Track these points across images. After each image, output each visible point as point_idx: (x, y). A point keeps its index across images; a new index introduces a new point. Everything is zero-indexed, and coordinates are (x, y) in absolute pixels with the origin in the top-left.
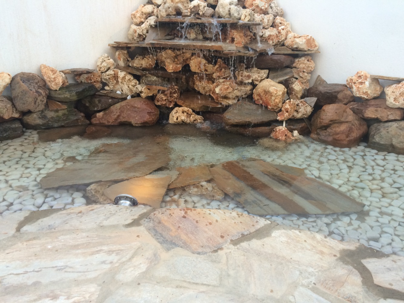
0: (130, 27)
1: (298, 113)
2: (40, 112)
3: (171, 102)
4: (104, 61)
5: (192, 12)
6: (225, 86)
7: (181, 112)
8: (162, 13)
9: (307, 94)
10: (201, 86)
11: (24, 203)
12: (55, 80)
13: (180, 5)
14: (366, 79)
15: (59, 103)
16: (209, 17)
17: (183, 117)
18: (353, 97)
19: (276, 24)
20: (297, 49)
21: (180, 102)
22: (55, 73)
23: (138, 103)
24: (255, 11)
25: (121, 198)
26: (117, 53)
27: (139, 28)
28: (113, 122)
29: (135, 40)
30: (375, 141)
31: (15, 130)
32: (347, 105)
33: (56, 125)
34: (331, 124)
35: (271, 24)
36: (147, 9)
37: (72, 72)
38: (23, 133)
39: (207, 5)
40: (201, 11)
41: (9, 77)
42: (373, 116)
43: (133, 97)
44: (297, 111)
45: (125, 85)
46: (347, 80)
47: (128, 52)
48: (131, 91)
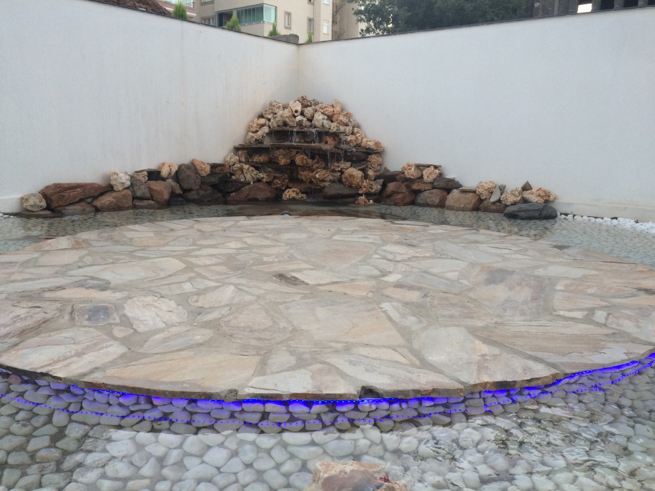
0: (247, 134)
2: (197, 191)
3: (283, 185)
4: (231, 157)
5: (297, 124)
6: (323, 173)
7: (291, 192)
8: (274, 124)
9: (377, 178)
10: (304, 175)
12: (204, 170)
13: (287, 120)
14: (412, 167)
15: (208, 185)
16: (308, 127)
17: (294, 195)
18: (406, 178)
19: (354, 133)
20: (369, 149)
21: (290, 185)
22: (204, 165)
24: (339, 124)
26: (240, 152)
27: (255, 135)
28: (245, 197)
29: (253, 143)
30: (419, 202)
32: (402, 183)
34: (392, 194)
35: (351, 133)
36: (261, 121)
39: (306, 119)
40: (304, 124)
42: (417, 188)
43: (255, 182)
44: (372, 188)
45: (249, 174)
46: (402, 169)
47: (248, 152)
48: (253, 178)
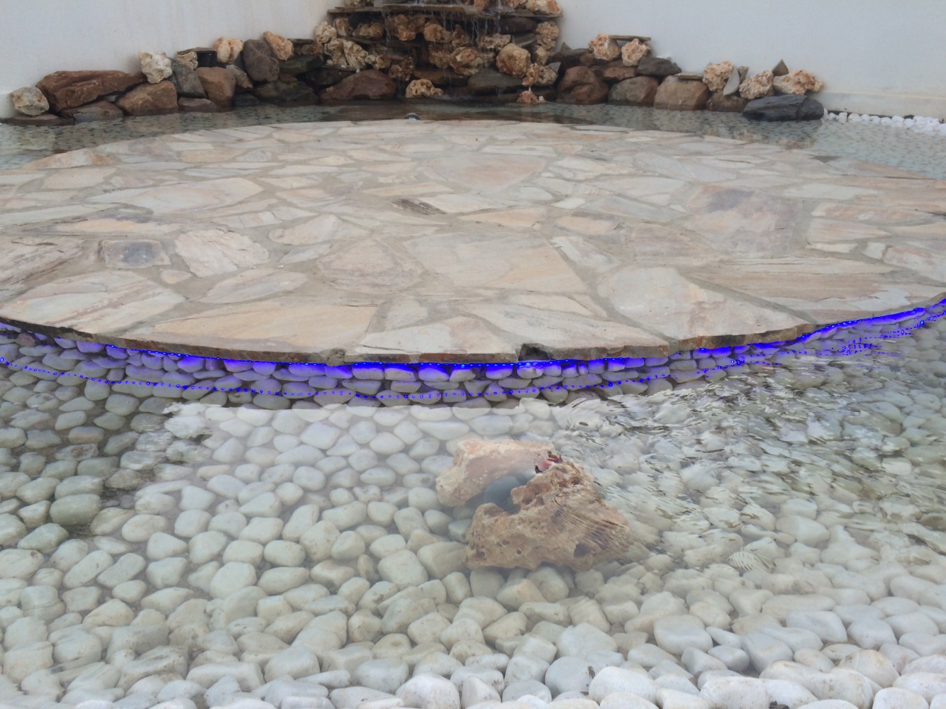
1: (543, 80)
2: (274, 83)
3: (406, 74)
4: (324, 29)
6: (466, 54)
7: (419, 86)
9: (550, 60)
10: (438, 57)
12: (285, 49)
14: (606, 41)
15: (290, 75)
17: (423, 90)
18: (595, 60)
20: (539, 12)
21: (417, 74)
22: (283, 41)
26: (337, 21)
28: (348, 96)
30: (614, 99)
32: (589, 68)
34: (573, 86)
42: (612, 76)
43: (363, 69)
44: (542, 77)
45: (353, 57)
46: (589, 44)
47: (352, 19)
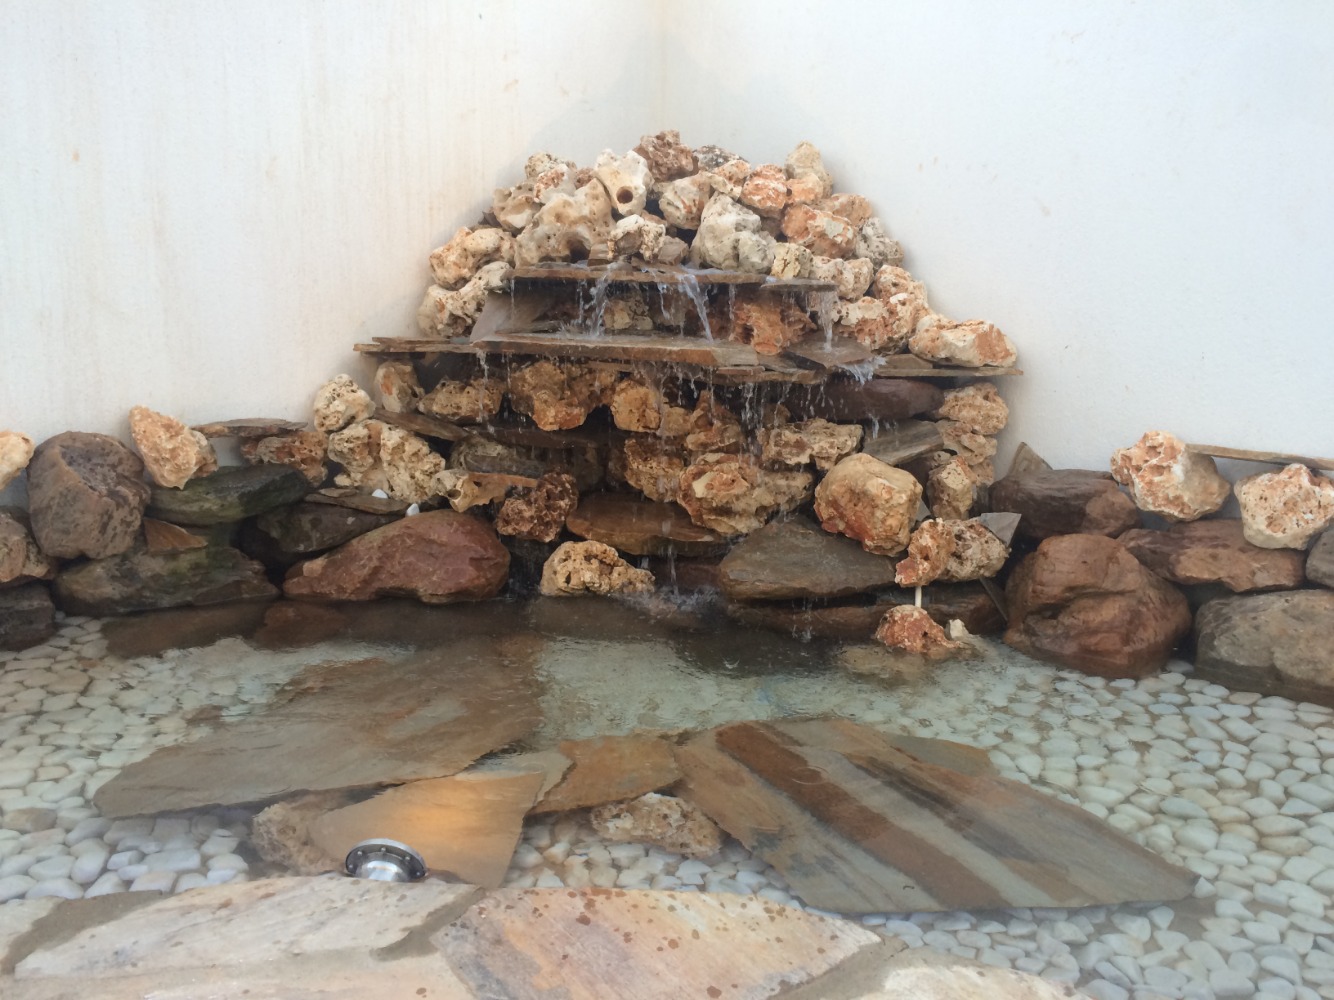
0: (424, 294)
1: (962, 564)
2: (117, 560)
4: (338, 395)
5: (618, 251)
6: (725, 476)
7: (580, 559)
8: (528, 252)
9: (988, 501)
10: (651, 475)
11: (37, 869)
12: (174, 457)
13: (583, 231)
14: (1174, 457)
15: (183, 530)
16: (671, 264)
17: (588, 575)
18: (1136, 512)
19: (881, 287)
20: (949, 363)
21: (576, 526)
22: (177, 434)
23: (441, 530)
24: (814, 249)
25: (367, 853)
26: (381, 372)
27: (452, 297)
28: (358, 589)
29: (439, 332)
30: (1219, 658)
31: (28, 617)
32: (1119, 539)
33: (166, 601)
34: (1068, 600)
35: (867, 287)
36: (480, 241)
37: (231, 432)
38: (55, 629)
39: (667, 229)
40: (648, 248)
41: (23, 446)
42: (1206, 576)
43: (424, 508)
44: (957, 556)
45: (402, 471)
46: (1113, 461)
47: (416, 370)
48: (420, 488)
